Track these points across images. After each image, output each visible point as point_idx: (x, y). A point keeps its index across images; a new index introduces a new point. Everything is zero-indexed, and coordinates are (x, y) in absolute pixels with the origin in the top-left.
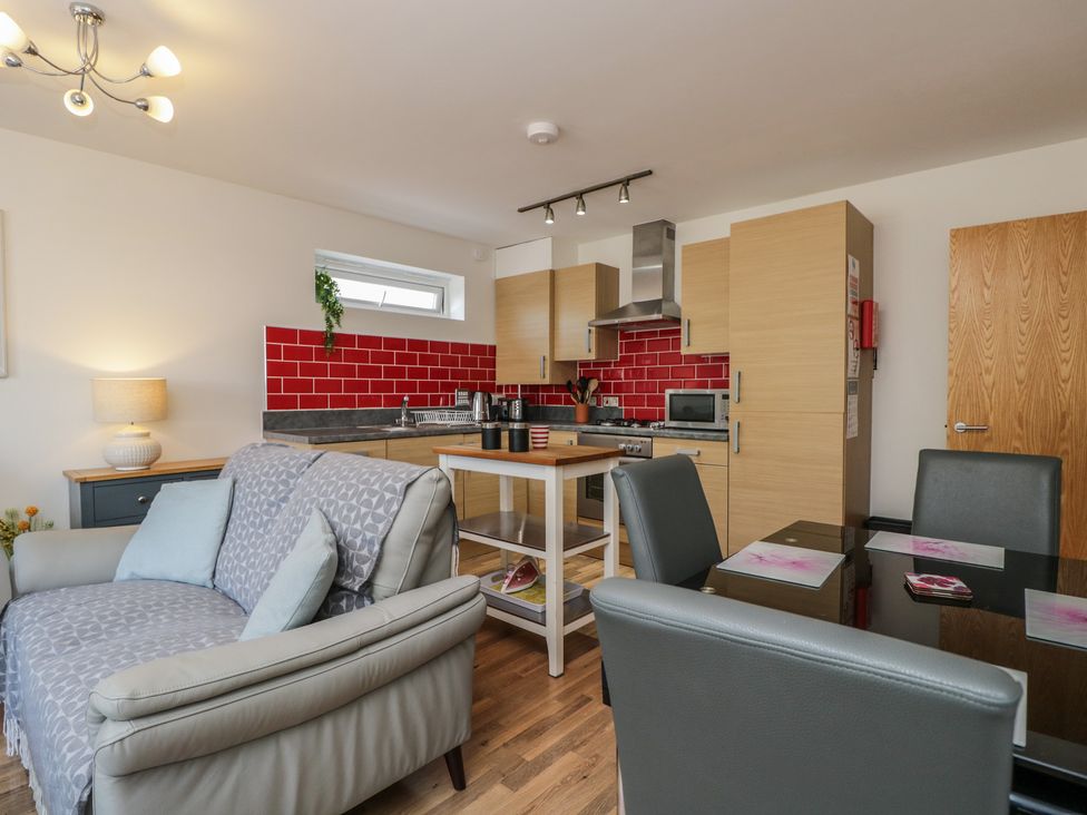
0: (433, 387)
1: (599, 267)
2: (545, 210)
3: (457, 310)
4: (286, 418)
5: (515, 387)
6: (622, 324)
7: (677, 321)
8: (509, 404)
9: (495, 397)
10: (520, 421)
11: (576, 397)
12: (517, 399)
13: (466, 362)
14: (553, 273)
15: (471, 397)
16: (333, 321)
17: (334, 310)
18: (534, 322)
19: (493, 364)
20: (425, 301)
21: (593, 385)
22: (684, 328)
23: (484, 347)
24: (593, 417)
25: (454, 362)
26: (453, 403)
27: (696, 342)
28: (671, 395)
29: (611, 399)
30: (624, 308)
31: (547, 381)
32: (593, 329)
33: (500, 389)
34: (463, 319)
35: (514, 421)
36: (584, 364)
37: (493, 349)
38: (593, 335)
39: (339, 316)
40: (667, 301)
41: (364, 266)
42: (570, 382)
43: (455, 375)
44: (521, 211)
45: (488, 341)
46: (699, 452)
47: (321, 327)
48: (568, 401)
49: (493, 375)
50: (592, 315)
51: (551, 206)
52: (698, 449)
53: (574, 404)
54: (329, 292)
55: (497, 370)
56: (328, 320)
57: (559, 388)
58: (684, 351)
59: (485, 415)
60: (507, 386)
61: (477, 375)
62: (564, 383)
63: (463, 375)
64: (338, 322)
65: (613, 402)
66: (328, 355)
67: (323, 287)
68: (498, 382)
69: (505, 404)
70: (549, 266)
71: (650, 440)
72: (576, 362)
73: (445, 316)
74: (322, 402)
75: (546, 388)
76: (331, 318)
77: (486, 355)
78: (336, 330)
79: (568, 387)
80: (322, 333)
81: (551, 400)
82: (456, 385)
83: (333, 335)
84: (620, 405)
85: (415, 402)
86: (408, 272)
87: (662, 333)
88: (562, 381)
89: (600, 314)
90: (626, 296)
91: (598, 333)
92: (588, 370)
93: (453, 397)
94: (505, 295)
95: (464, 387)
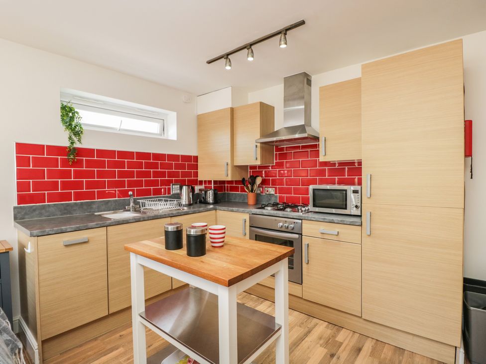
0: (154, 183)
1: (262, 105)
2: (225, 60)
3: (172, 133)
4: (34, 210)
5: (210, 182)
6: (276, 141)
7: (317, 139)
8: (206, 192)
9: (197, 188)
10: (212, 204)
11: (248, 188)
12: (211, 189)
13: (178, 166)
14: (232, 110)
15: (181, 188)
16: (75, 139)
17: (76, 132)
18: (221, 141)
19: (196, 167)
20: (151, 128)
21: (259, 180)
22: (321, 144)
23: (190, 157)
24: (259, 203)
25: (169, 166)
26: (169, 193)
27: (330, 153)
28: (314, 190)
29: (270, 189)
30: (277, 131)
31: (229, 179)
32: (259, 145)
33: (201, 183)
34: (176, 139)
35: (209, 204)
36: (252, 167)
37: (196, 158)
38: (259, 149)
39: (79, 135)
40: (307, 126)
41: (105, 103)
42: (244, 179)
43: (171, 175)
44: (209, 62)
45: (193, 153)
46: (338, 232)
47: (66, 143)
48: (243, 191)
49: (196, 174)
50: (258, 136)
51: (229, 57)
52: (338, 230)
53: (247, 192)
54: (72, 119)
55: (198, 171)
56: (70, 138)
57: (237, 182)
58: (322, 158)
59: (189, 201)
60: (205, 181)
61: (185, 174)
62: (241, 179)
63: (175, 175)
64: (79, 141)
65: (272, 191)
66: (70, 163)
67: (68, 114)
68: (200, 179)
69: (203, 192)
70: (230, 106)
71: (300, 221)
72: (247, 166)
73: (165, 137)
74: (67, 197)
75: (229, 182)
76: (73, 137)
77: (192, 162)
78: (77, 145)
79: (243, 181)
80: (66, 148)
81: (233, 189)
82: (171, 181)
83: (74, 149)
84: (276, 193)
85: (142, 193)
86: (138, 109)
87: (303, 147)
88: (239, 178)
89: (263, 135)
90: (280, 123)
91: (262, 148)
92: (255, 171)
93: (169, 189)
94: (203, 124)
95: (177, 182)
